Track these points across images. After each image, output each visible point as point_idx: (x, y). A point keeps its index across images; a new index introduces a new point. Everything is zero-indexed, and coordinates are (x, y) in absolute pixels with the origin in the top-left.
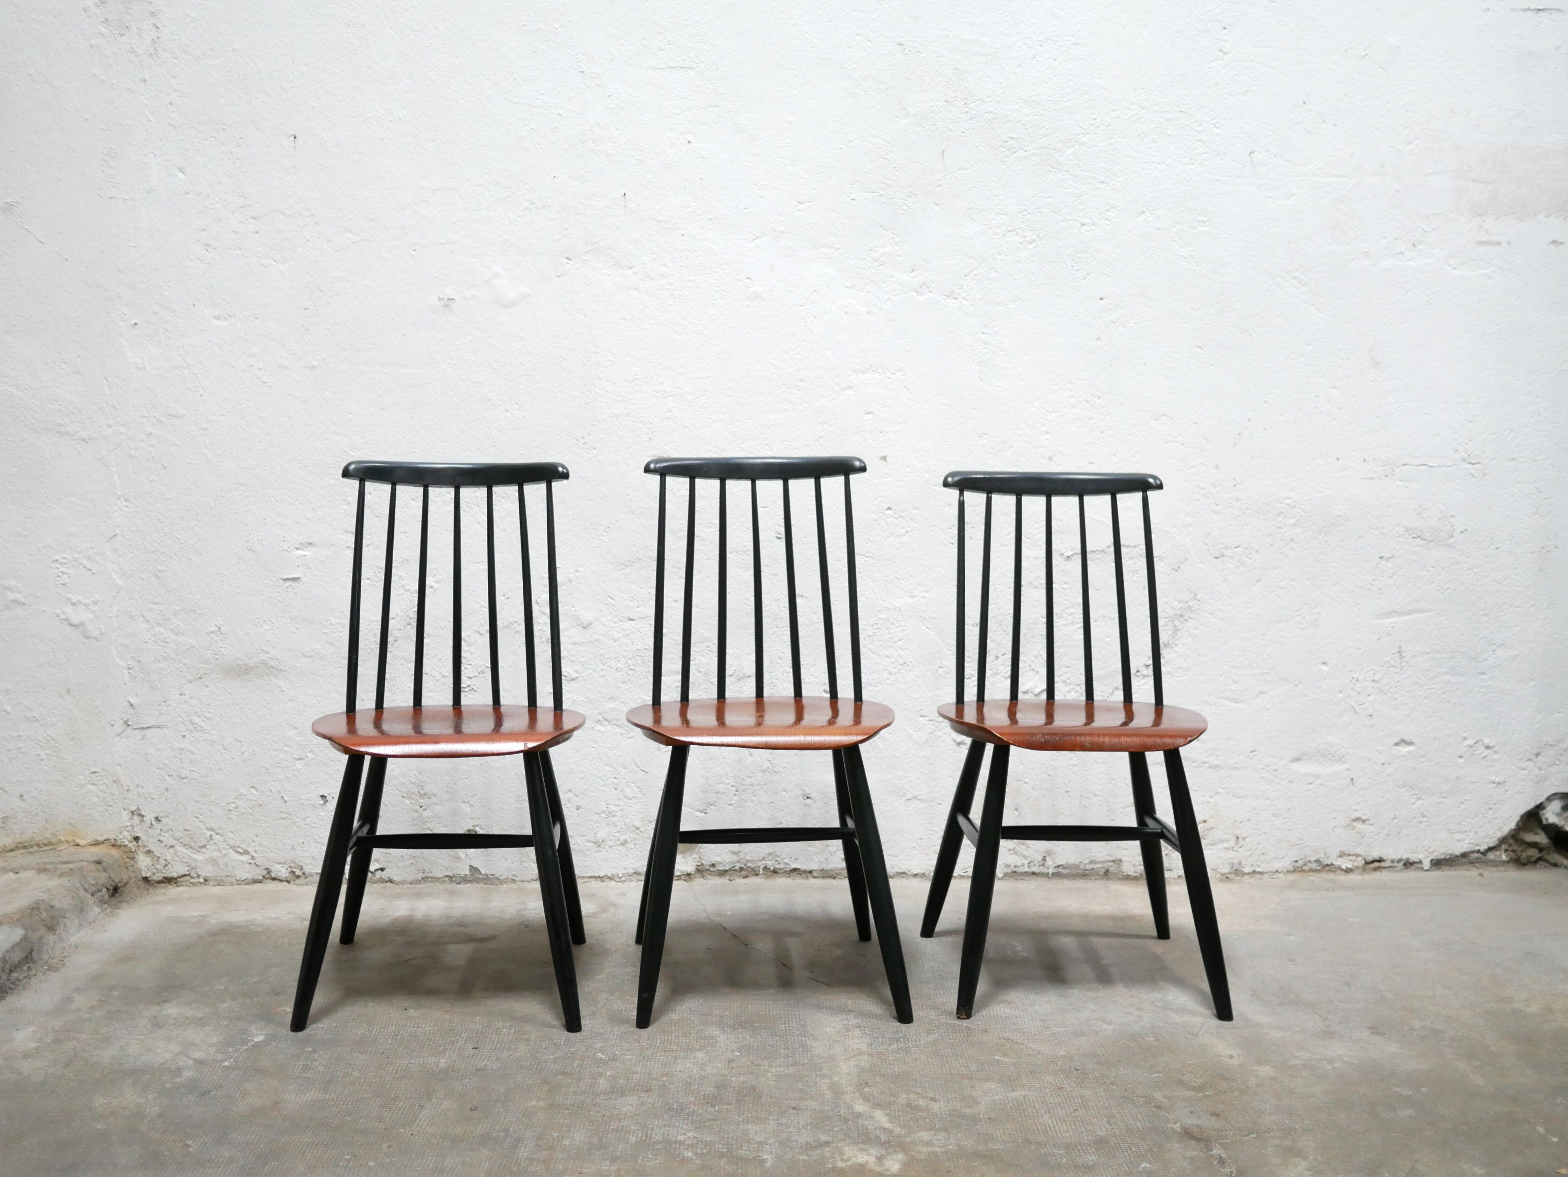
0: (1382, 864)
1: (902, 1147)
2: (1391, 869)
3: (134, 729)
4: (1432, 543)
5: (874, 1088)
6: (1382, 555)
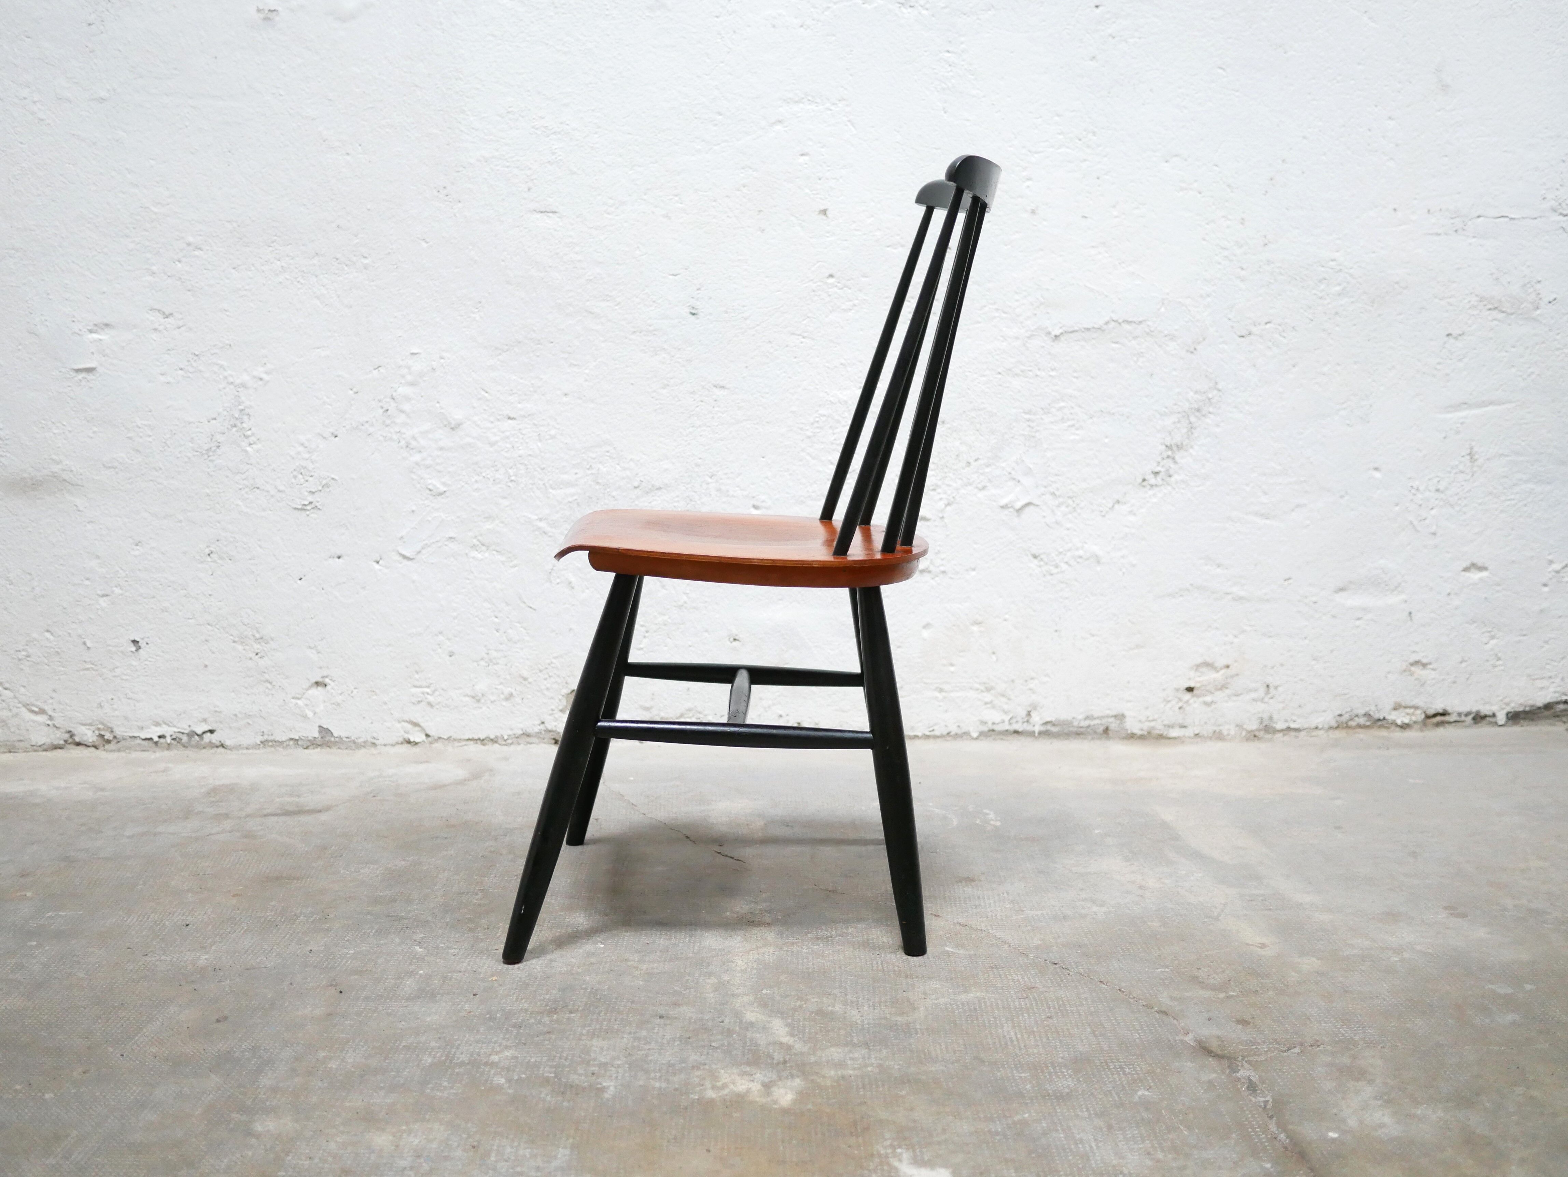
0: (1447, 718)
1: (803, 1069)
2: (1457, 724)
4: (1513, 317)
5: (776, 989)
6: (1449, 332)
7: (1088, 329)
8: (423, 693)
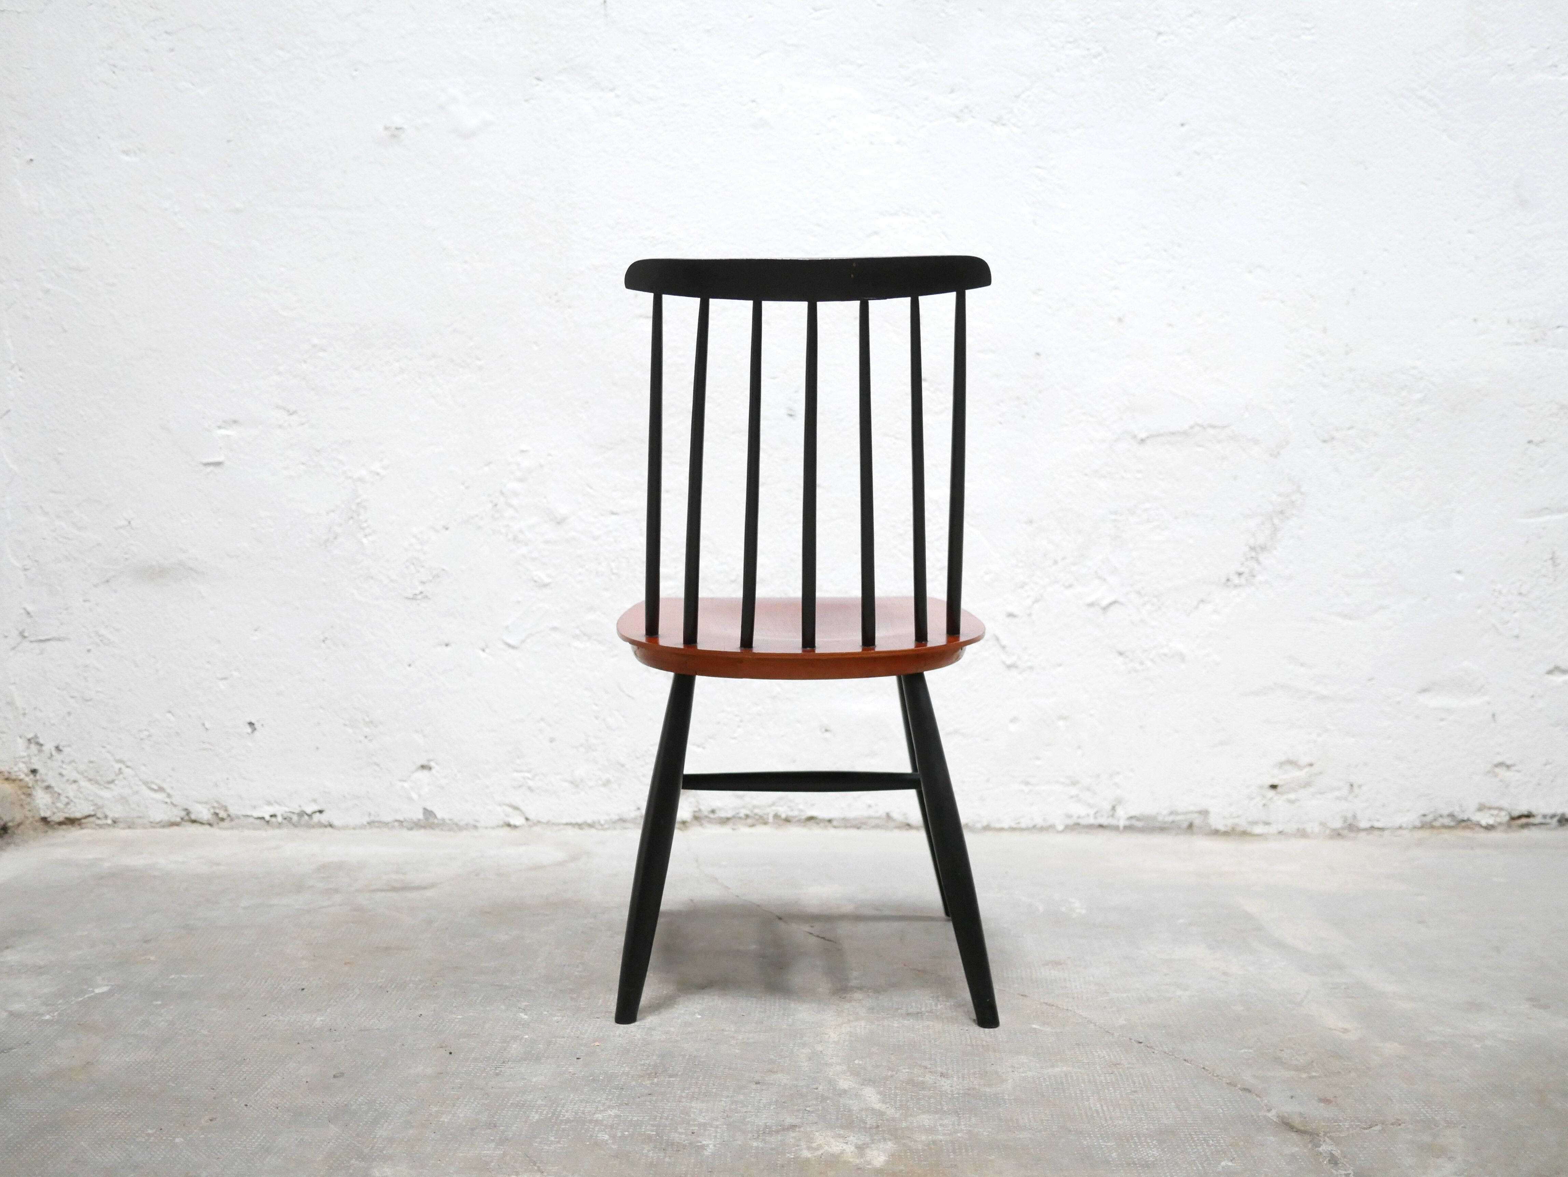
0: (1531, 820)
1: (895, 1133)
2: (1542, 827)
3: (31, 642)
5: (868, 1060)
6: (1531, 438)
7: (1173, 434)
8: (524, 778)
